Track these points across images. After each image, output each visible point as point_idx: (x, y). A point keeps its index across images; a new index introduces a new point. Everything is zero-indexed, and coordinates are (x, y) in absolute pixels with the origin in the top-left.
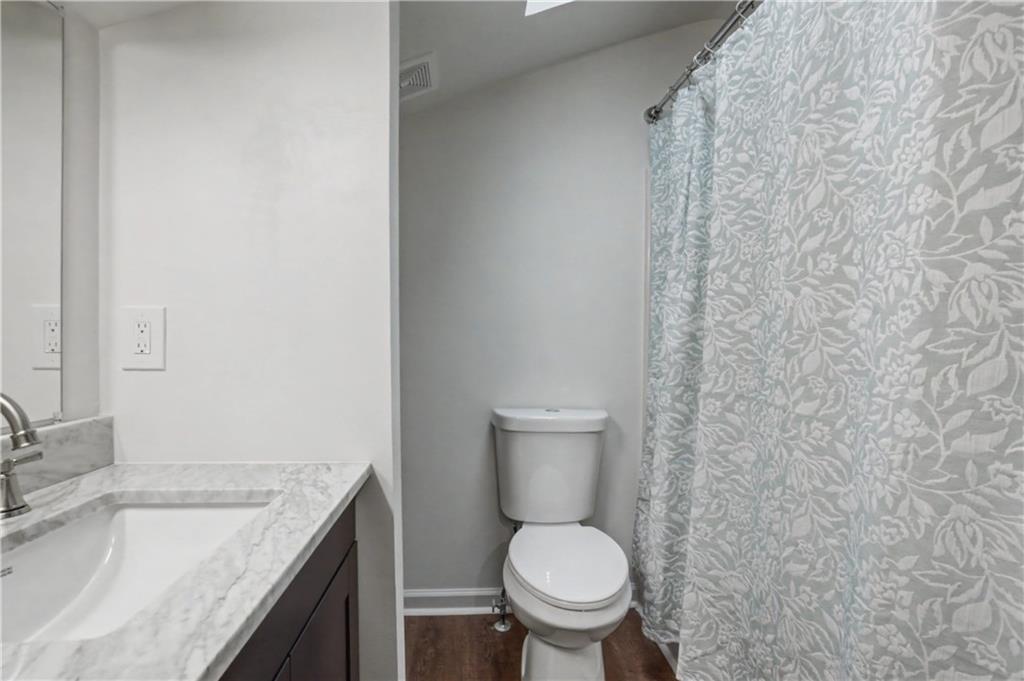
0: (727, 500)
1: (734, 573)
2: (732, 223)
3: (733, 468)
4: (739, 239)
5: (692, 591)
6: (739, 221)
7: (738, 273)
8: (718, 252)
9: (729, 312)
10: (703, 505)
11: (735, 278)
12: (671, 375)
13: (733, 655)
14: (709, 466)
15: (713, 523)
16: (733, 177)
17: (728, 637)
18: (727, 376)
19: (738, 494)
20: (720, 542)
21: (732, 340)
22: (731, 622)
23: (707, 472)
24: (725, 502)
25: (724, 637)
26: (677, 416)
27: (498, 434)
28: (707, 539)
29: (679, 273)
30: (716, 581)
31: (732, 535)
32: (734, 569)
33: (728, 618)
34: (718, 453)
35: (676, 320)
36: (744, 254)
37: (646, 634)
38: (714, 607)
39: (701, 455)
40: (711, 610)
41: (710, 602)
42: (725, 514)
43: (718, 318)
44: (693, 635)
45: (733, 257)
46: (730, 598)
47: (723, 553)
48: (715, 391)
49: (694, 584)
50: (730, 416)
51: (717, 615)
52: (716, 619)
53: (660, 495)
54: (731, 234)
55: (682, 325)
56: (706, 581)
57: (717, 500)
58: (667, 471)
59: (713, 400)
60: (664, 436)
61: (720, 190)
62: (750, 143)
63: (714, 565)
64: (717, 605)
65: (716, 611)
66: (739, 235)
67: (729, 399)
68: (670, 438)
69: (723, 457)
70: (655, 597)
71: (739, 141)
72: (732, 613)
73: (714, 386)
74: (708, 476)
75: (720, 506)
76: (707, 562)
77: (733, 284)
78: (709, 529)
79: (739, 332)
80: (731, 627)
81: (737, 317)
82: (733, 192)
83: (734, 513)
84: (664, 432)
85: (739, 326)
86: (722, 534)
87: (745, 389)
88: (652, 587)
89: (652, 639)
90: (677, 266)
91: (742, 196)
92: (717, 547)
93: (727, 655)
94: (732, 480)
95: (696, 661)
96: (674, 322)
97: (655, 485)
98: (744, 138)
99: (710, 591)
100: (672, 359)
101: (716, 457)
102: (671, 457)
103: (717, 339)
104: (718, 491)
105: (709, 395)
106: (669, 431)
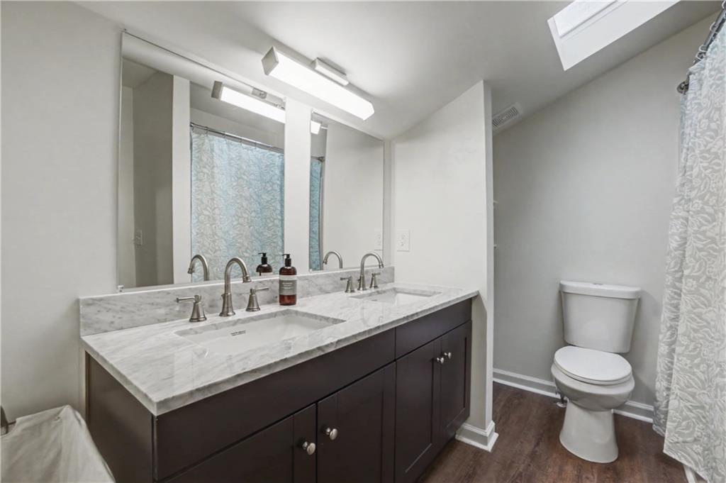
0: (701, 344)
1: (705, 392)
2: (706, 169)
3: (705, 324)
4: (709, 178)
5: (675, 399)
6: (710, 166)
7: (708, 200)
8: (696, 188)
9: (703, 225)
10: (683, 345)
11: (707, 203)
12: (672, 264)
13: (705, 445)
14: (688, 321)
15: (692, 358)
16: (708, 139)
17: (702, 434)
18: (701, 265)
19: (707, 340)
20: (695, 370)
21: (704, 243)
22: (704, 424)
23: (687, 325)
24: (699, 346)
25: (699, 433)
26: (676, 291)
27: (563, 296)
28: (687, 368)
29: (681, 200)
30: (693, 395)
31: (703, 367)
32: (705, 389)
33: (701, 421)
34: (694, 313)
35: (678, 230)
36: (713, 188)
37: (654, 429)
38: (691, 411)
39: (683, 314)
40: (689, 413)
41: (689, 409)
42: (699, 353)
43: (696, 228)
44: (677, 427)
45: (706, 190)
46: (703, 408)
47: (698, 378)
48: (693, 274)
49: (677, 395)
50: (702, 291)
51: (694, 418)
52: (694, 420)
53: (664, 340)
54: (705, 175)
55: (681, 233)
56: (686, 394)
57: (694, 343)
58: (668, 325)
59: (691, 280)
60: (666, 303)
61: (699, 147)
62: (718, 117)
63: (691, 384)
64: (694, 411)
65: (694, 416)
66: (710, 176)
67: (702, 280)
68: (671, 305)
69: (698, 316)
70: (660, 406)
71: (712, 115)
72: (704, 417)
73: (692, 271)
74: (687, 328)
75: (695, 348)
76: (686, 382)
77: (705, 207)
78: (688, 362)
79: (709, 238)
80: (704, 427)
81: (708, 228)
82: (708, 148)
83: (705, 352)
84: (667, 301)
85: (709, 234)
86: (698, 366)
87: (712, 274)
88: (658, 399)
89: (658, 432)
90: (680, 195)
91: (713, 150)
92: (694, 374)
93: (701, 446)
94: (704, 331)
95: (678, 444)
96: (675, 231)
97: (662, 333)
98: (715, 113)
99: (689, 401)
100: (673, 255)
101: (693, 316)
102: (673, 317)
103: (694, 242)
104: (694, 337)
105: (689, 276)
106: (670, 300)
